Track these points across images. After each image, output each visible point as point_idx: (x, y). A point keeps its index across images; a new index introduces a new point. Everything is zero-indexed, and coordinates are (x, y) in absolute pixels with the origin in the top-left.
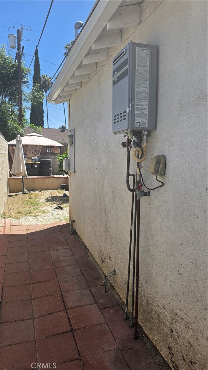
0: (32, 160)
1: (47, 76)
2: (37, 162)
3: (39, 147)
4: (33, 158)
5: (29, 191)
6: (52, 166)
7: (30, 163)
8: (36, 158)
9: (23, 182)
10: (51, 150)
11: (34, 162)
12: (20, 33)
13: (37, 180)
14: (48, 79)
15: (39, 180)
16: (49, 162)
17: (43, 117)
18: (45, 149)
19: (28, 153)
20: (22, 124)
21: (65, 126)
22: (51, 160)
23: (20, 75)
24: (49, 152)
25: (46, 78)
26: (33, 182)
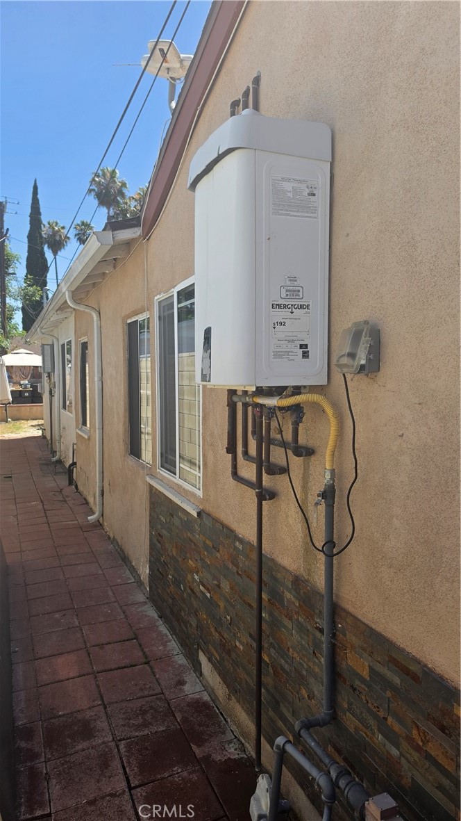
0: (21, 385)
1: (57, 224)
2: (28, 388)
4: (22, 382)
5: (13, 420)
7: (17, 389)
8: (27, 382)
9: (6, 410)
11: (24, 388)
12: (4, 207)
13: (23, 408)
14: (59, 231)
15: (26, 408)
19: (14, 376)
25: (56, 228)
26: (18, 410)
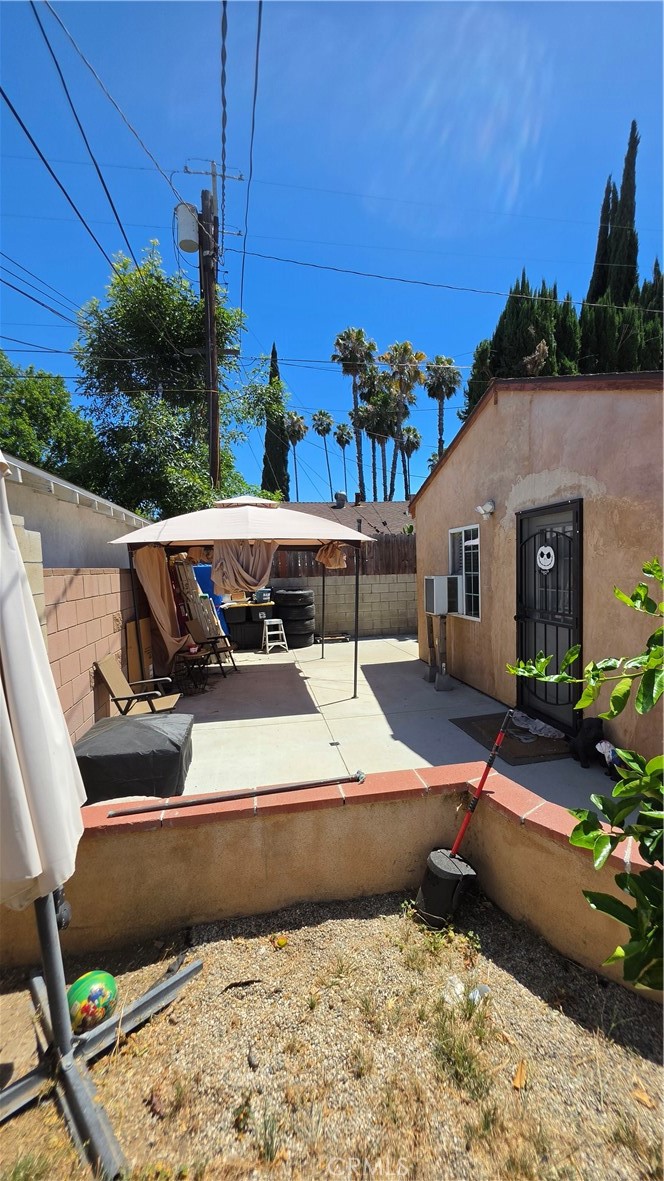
0: (250, 594)
2: (266, 601)
3: (263, 546)
6: (314, 613)
7: (242, 605)
10: (311, 559)
11: (256, 602)
12: (212, 201)
16: (305, 599)
17: (285, 462)
18: (290, 556)
20: (220, 478)
21: (344, 493)
22: (310, 594)
23: (212, 329)
24: (303, 564)
